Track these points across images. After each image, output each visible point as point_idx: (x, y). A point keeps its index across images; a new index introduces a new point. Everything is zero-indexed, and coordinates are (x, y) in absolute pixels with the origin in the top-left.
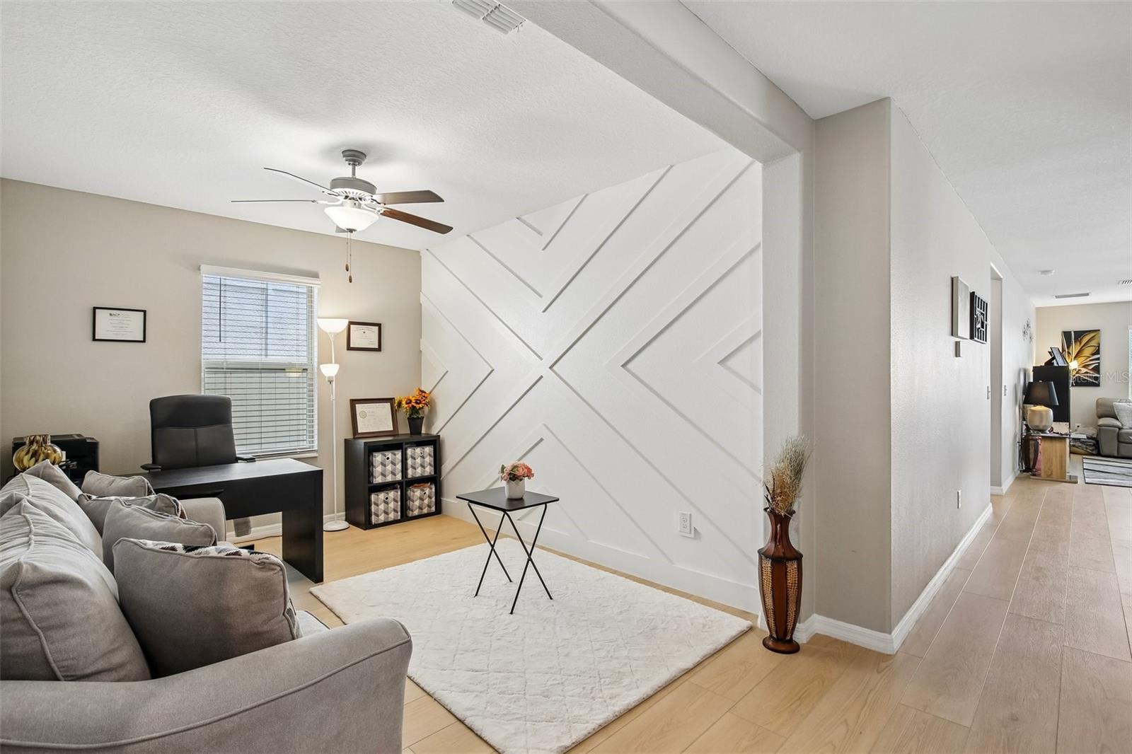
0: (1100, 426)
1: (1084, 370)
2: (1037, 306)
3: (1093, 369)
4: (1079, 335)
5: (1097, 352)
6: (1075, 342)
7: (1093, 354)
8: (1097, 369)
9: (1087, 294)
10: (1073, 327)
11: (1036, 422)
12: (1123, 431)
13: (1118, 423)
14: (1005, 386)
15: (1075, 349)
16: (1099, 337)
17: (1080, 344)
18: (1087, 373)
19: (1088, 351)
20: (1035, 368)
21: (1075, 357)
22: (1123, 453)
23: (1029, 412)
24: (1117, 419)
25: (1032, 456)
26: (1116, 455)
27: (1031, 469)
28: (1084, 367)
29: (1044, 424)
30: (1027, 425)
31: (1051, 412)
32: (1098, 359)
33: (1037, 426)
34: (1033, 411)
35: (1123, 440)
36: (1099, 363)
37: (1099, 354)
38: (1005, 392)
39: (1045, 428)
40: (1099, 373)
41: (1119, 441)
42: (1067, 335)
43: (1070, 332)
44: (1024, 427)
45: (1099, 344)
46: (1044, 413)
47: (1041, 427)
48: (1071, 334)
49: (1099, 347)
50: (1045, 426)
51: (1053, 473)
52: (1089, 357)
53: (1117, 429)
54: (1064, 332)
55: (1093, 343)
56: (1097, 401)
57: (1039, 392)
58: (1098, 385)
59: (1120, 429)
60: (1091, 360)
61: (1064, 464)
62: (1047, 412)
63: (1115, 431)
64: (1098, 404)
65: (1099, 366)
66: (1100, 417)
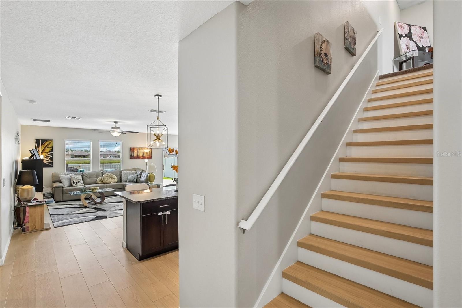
0: (54, 187)
1: (46, 159)
2: (21, 124)
3: (50, 159)
4: (44, 141)
5: (52, 150)
6: (41, 145)
7: (50, 151)
8: (51, 159)
9: (49, 121)
10: (41, 137)
11: (25, 196)
12: (64, 188)
13: (62, 185)
14: (4, 179)
15: (41, 148)
16: (52, 143)
17: (44, 146)
18: (47, 160)
19: (48, 150)
20: (23, 161)
21: (41, 153)
22: (65, 199)
23: (20, 190)
24: (62, 183)
25: (22, 216)
26: (62, 200)
27: (21, 225)
28: (46, 158)
29: (30, 197)
30: (18, 198)
31: (34, 188)
32: (52, 154)
33: (25, 199)
34: (23, 189)
35: (64, 193)
36: (52, 156)
37: (52, 151)
38: (4, 183)
39: (30, 199)
40: (52, 161)
41: (63, 194)
42: (37, 141)
43: (39, 140)
44: (16, 199)
45: (52, 146)
46: (30, 189)
47: (28, 199)
48: (39, 141)
49: (52, 148)
50: (30, 198)
51: (36, 227)
52: (48, 153)
53: (62, 188)
54: (36, 139)
55: (50, 146)
56: (52, 174)
57: (26, 177)
58: (52, 167)
59: (63, 188)
60: (49, 154)
61: (42, 220)
62: (32, 189)
63: (61, 189)
64: (53, 176)
65: (52, 157)
66: (54, 182)
